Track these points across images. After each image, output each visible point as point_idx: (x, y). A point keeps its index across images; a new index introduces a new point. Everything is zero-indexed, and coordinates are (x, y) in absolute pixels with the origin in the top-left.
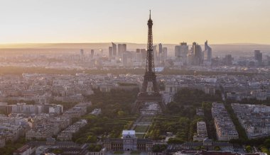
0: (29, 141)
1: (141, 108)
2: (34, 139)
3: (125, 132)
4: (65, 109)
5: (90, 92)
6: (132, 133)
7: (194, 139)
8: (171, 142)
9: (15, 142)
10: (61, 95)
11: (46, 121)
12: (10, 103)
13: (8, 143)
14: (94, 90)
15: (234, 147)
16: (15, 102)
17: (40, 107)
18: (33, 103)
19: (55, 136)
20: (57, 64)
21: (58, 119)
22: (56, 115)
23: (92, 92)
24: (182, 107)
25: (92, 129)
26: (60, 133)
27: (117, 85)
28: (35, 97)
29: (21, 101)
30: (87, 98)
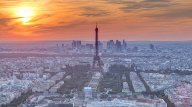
0: (34, 93)
1: (92, 75)
2: (37, 92)
3: (85, 88)
4: (51, 76)
5: (64, 67)
6: (90, 88)
7: (122, 92)
8: (110, 93)
9: (27, 94)
10: (48, 68)
11: (42, 82)
12: (21, 72)
13: (23, 94)
14: (66, 65)
15: (144, 96)
16: (24, 72)
17: (38, 75)
18: (33, 72)
19: (47, 90)
20: (45, 52)
21: (49, 81)
22: (47, 79)
23: (65, 67)
24: (114, 75)
25: (67, 86)
26: (50, 88)
27: (78, 63)
28: (35, 70)
29: (27, 72)
30: (63, 70)
